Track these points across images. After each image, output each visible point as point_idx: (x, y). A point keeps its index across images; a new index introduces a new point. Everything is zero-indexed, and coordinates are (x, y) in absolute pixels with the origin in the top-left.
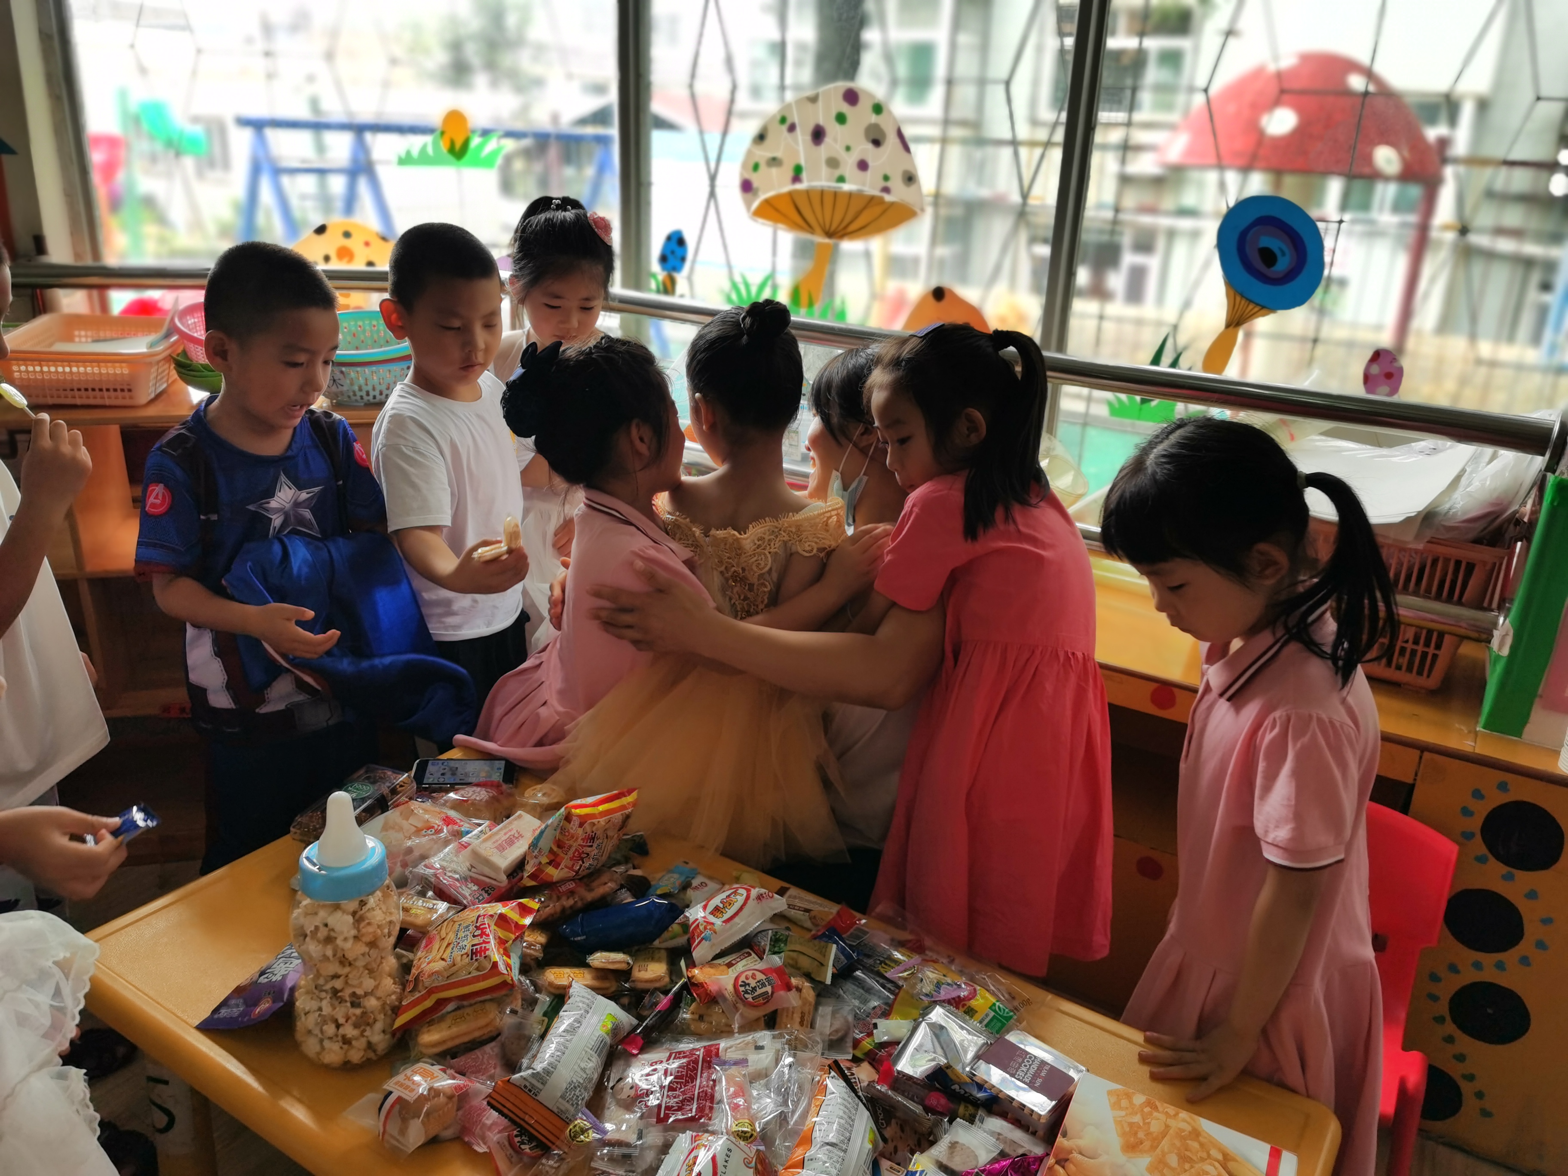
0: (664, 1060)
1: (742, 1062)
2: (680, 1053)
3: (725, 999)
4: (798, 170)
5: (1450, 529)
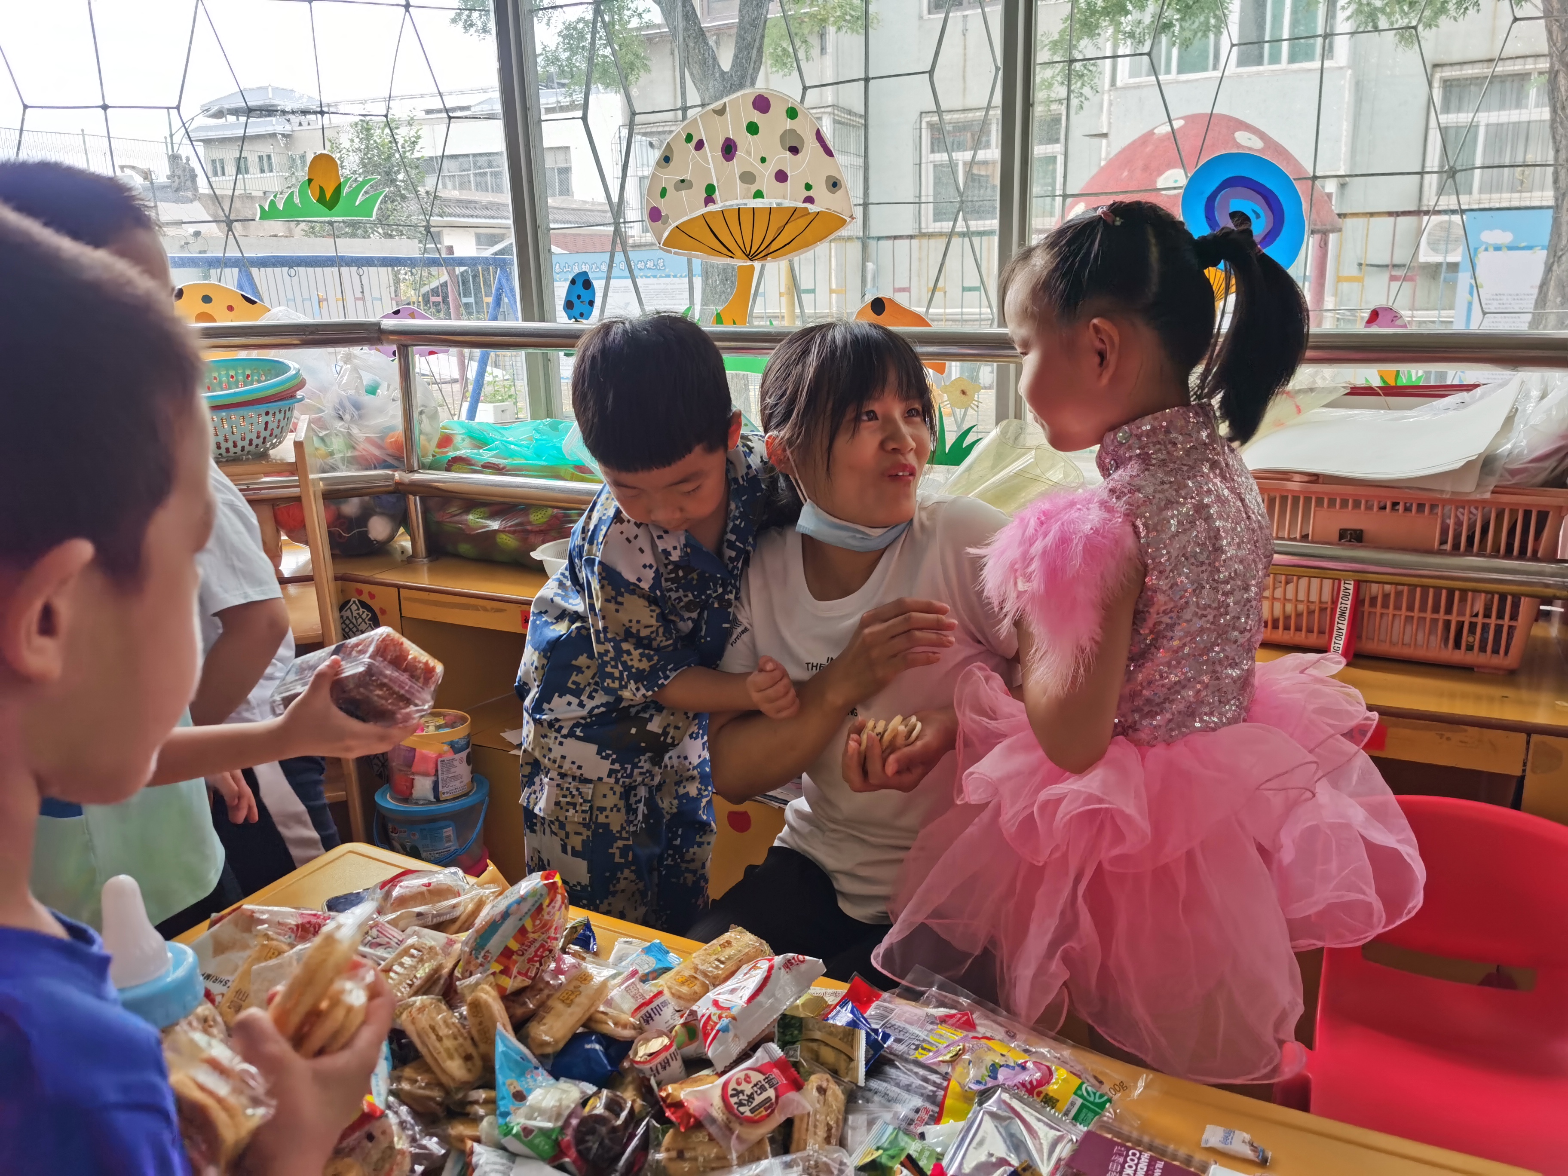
3: (714, 1121)
4: (710, 189)
5: (1513, 473)
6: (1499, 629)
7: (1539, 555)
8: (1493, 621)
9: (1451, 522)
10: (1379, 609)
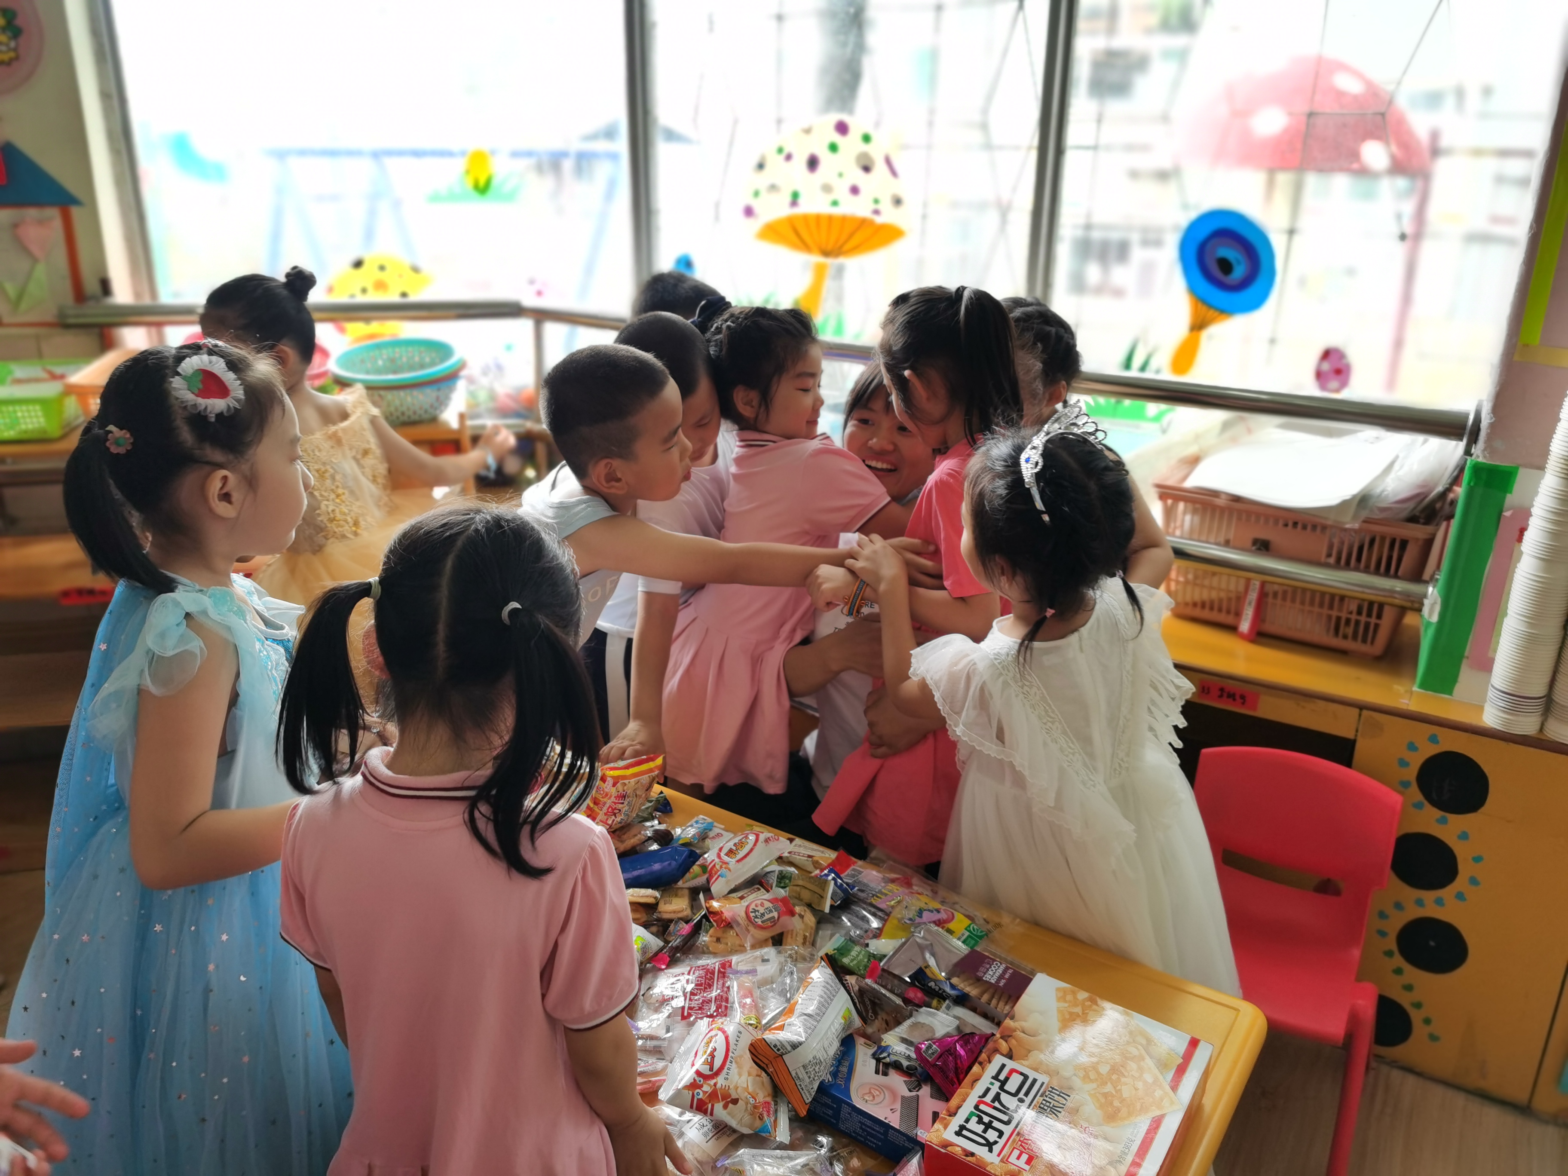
0: (686, 973)
1: (753, 972)
2: (699, 967)
3: (738, 924)
4: (795, 195)
5: (1383, 510)
6: (1367, 625)
7: (1400, 573)
8: (1363, 619)
9: (1336, 541)
10: (1279, 601)
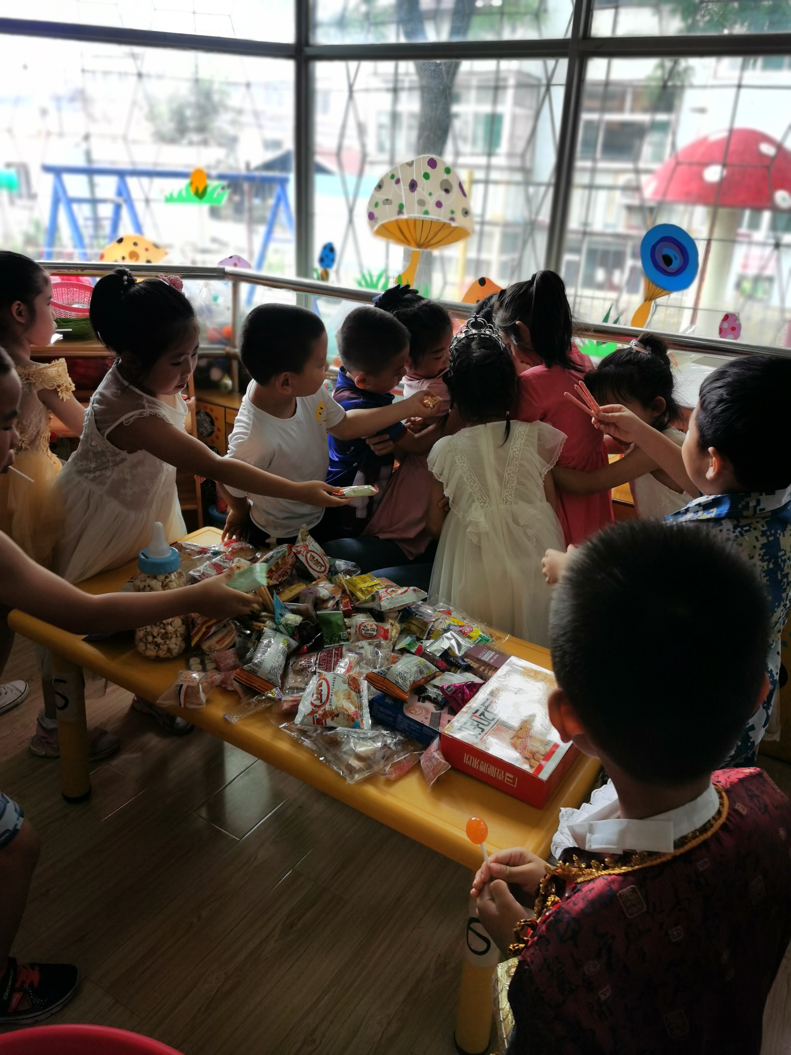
4: (401, 207)
